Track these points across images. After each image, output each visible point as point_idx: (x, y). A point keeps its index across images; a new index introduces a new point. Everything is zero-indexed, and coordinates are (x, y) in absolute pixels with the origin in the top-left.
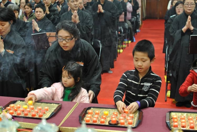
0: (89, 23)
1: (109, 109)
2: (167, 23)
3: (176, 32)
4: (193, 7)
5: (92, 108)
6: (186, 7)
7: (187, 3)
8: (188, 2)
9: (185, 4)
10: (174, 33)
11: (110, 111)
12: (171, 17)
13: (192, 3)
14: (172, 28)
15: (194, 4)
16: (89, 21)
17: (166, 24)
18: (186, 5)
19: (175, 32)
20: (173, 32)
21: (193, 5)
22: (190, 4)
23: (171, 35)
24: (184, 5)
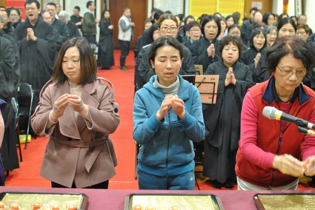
0: (10, 56)
1: (35, 195)
2: (138, 56)
3: (149, 71)
4: (174, 32)
5: (7, 194)
6: (163, 31)
7: (166, 26)
8: (167, 24)
9: (161, 27)
10: (146, 72)
11: (36, 197)
12: (144, 47)
13: (173, 25)
14: (143, 65)
15: (176, 27)
16: (10, 54)
17: (136, 59)
18: (164, 29)
19: (147, 70)
20: (144, 71)
21: (174, 30)
22: (169, 27)
23: (141, 75)
24: (161, 29)
